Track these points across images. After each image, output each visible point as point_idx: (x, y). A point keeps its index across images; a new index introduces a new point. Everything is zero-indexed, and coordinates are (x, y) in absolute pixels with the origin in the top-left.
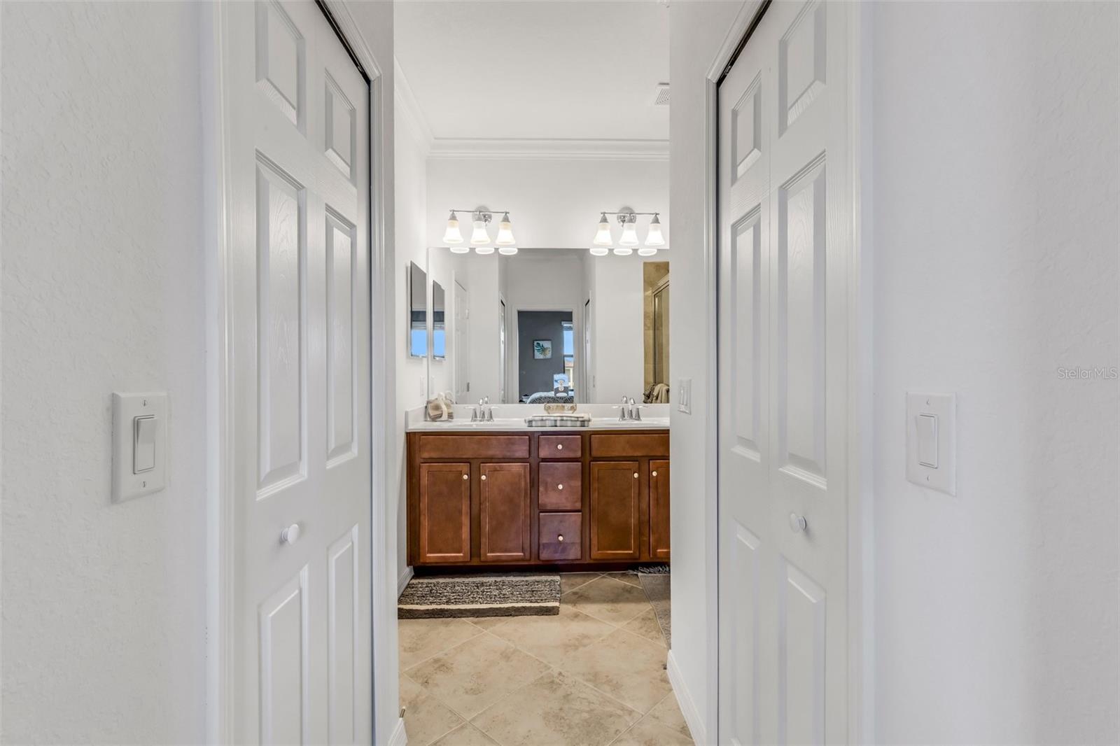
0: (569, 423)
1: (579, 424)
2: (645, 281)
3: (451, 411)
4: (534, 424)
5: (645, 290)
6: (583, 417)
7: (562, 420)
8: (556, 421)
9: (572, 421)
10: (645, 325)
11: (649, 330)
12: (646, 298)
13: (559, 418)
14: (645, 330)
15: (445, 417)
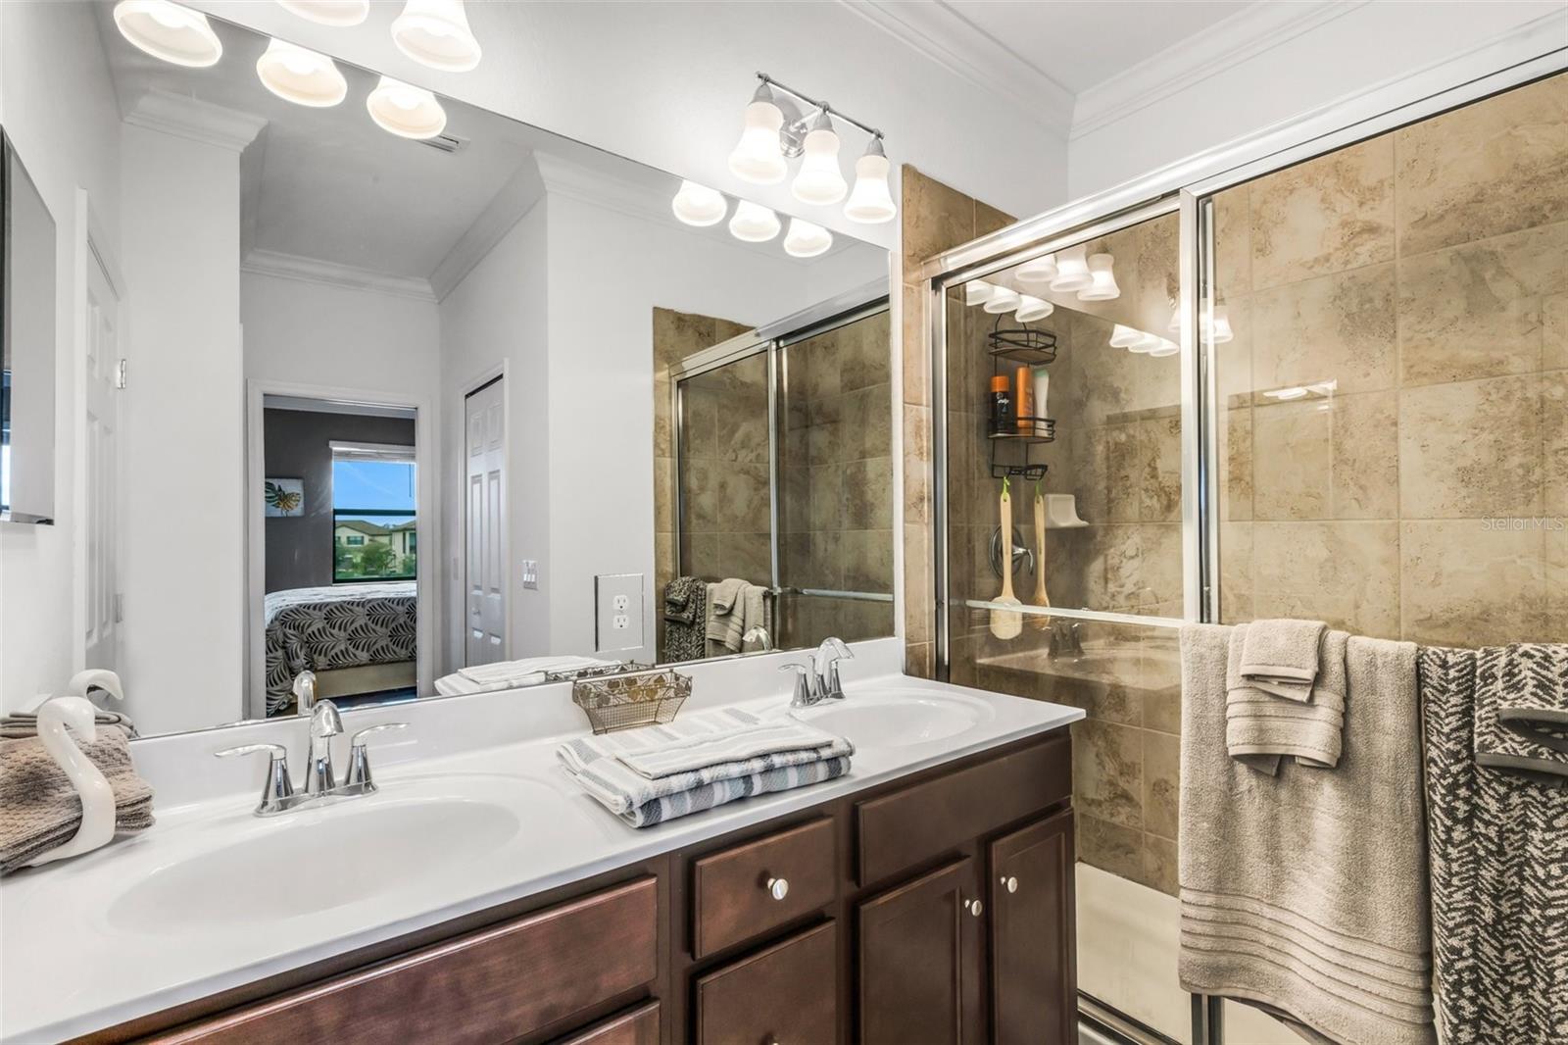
0: (793, 778)
1: (822, 770)
2: (655, 348)
3: (132, 789)
4: (667, 810)
5: (657, 368)
6: (829, 745)
7: (769, 770)
8: (747, 778)
9: (798, 765)
10: (656, 445)
11: (663, 455)
12: (657, 385)
13: (758, 765)
14: (656, 456)
15: (99, 825)
